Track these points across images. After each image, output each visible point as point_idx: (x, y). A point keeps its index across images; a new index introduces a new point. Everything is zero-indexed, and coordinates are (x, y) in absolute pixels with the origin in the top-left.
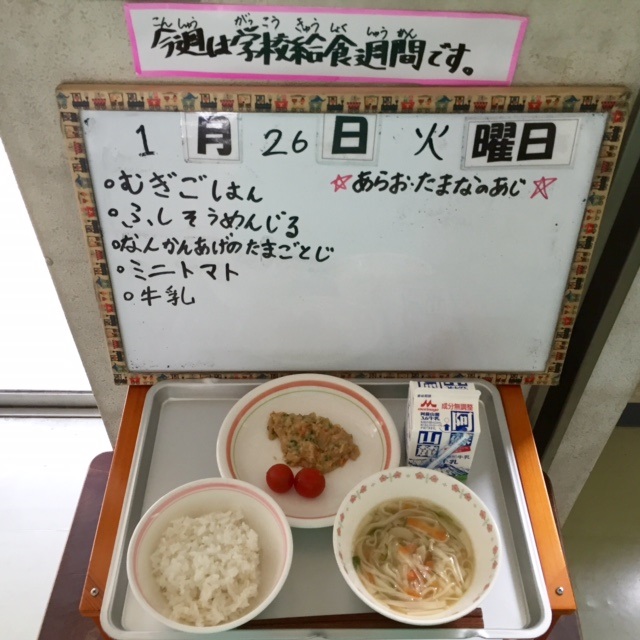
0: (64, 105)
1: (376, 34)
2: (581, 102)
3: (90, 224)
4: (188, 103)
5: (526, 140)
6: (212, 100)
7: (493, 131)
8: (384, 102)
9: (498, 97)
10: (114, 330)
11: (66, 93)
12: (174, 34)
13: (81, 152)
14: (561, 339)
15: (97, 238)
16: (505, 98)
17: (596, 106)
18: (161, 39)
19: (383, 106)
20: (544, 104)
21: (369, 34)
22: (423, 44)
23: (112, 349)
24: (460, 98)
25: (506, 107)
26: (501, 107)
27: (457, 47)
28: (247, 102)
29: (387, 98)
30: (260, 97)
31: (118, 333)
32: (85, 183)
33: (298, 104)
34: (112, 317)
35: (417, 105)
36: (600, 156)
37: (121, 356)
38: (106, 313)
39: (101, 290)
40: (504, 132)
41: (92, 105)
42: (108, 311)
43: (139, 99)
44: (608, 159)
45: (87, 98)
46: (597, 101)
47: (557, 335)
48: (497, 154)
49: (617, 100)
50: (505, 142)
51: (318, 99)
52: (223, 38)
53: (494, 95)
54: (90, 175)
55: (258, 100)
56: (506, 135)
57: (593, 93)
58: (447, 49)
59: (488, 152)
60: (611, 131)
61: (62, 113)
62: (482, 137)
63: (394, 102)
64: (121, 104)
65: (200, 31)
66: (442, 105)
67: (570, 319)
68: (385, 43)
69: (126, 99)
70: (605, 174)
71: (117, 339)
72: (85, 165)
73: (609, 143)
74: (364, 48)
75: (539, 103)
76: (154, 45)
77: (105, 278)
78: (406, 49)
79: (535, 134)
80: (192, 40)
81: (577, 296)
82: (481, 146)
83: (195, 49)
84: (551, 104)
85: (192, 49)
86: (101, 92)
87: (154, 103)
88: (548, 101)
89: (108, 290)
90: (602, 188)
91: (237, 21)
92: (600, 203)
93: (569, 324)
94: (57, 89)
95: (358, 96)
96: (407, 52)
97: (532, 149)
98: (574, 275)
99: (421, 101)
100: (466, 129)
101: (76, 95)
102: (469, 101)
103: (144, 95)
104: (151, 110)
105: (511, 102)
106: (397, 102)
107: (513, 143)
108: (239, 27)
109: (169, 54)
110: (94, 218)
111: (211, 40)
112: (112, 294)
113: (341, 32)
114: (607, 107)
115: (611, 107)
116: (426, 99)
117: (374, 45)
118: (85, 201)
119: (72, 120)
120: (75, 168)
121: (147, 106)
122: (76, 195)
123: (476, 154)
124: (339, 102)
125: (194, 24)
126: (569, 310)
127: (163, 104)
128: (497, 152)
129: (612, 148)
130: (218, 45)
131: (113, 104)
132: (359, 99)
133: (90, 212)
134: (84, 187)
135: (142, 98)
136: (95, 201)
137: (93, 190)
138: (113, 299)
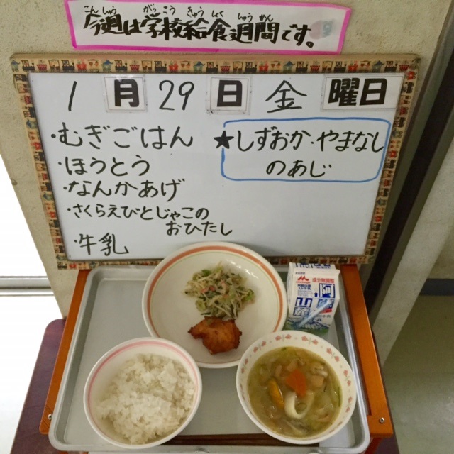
0: (17, 69)
1: (244, 18)
2: (385, 66)
3: (37, 154)
4: (107, 67)
6: (124, 65)
8: (247, 66)
9: (327, 62)
10: (57, 231)
11: (18, 60)
12: (100, 18)
13: (30, 103)
14: (374, 232)
15: (43, 165)
16: (332, 62)
17: (396, 68)
18: (91, 22)
19: (246, 68)
20: (359, 67)
21: (239, 19)
22: (278, 25)
23: (56, 244)
24: (300, 63)
25: (333, 69)
26: (330, 69)
27: (302, 27)
28: (149, 66)
29: (249, 63)
30: (158, 63)
31: (60, 232)
32: (33, 125)
33: (185, 68)
34: (55, 221)
35: (270, 68)
36: (399, 103)
37: (62, 249)
38: (51, 218)
39: (47, 202)
41: (37, 68)
42: (53, 217)
43: (71, 64)
44: (405, 106)
45: (33, 64)
46: (396, 65)
47: (372, 229)
49: (410, 64)
51: (199, 64)
52: (135, 21)
53: (325, 60)
54: (37, 120)
55: (156, 65)
57: (394, 59)
58: (295, 28)
60: (406, 85)
61: (15, 75)
63: (254, 66)
64: (58, 68)
65: (119, 16)
66: (288, 68)
67: (380, 217)
68: (251, 25)
69: (61, 65)
70: (402, 116)
71: (59, 237)
72: (32, 112)
73: (405, 94)
74: (236, 28)
75: (356, 66)
76: (86, 26)
77: (49, 193)
78: (266, 29)
80: (112, 23)
81: (384, 201)
83: (115, 29)
84: (365, 67)
85: (114, 29)
86: (43, 60)
87: (82, 67)
88: (362, 65)
89: (52, 202)
90: (401, 125)
91: (144, 9)
92: (399, 136)
93: (380, 221)
94: (11, 58)
95: (228, 61)
96: (267, 31)
98: (383, 187)
99: (273, 65)
101: (25, 62)
102: (307, 65)
103: (75, 62)
104: (80, 72)
105: (337, 65)
106: (256, 65)
108: (147, 14)
109: (97, 33)
110: (40, 150)
111: (126, 23)
112: (55, 204)
113: (220, 17)
114: (403, 69)
115: (406, 69)
116: (276, 64)
117: (243, 26)
118: (33, 138)
119: (23, 80)
120: (25, 114)
121: (76, 69)
122: (27, 133)
124: (215, 66)
125: (114, 11)
126: (379, 211)
127: (88, 67)
129: (407, 97)
130: (131, 26)
131: (52, 68)
132: (229, 64)
133: (38, 146)
134: (33, 128)
135: (73, 64)
136: (40, 138)
137: (39, 130)
138: (56, 208)
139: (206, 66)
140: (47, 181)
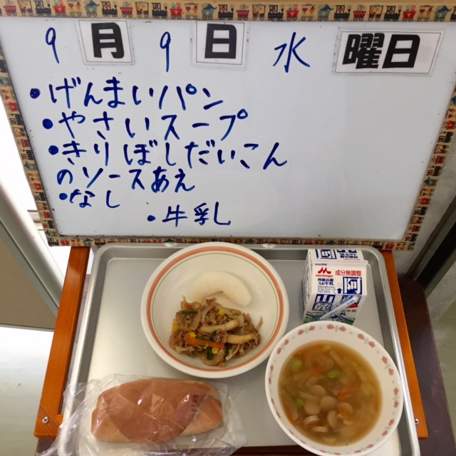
3: (14, 117)
4: (91, 10)
5: (392, 50)
7: (363, 40)
10: (44, 204)
14: (418, 215)
15: (21, 129)
23: (44, 219)
26: (378, 16)
28: (145, 9)
30: (156, 5)
31: (47, 206)
32: (5, 82)
33: (191, 12)
34: (40, 193)
37: (52, 224)
38: (35, 190)
39: (30, 172)
40: (373, 42)
41: (4, 11)
42: (38, 189)
43: (46, 6)
47: (415, 212)
48: (365, 62)
50: (374, 51)
51: (210, 7)
54: (9, 75)
55: (154, 8)
56: (375, 45)
59: (357, 59)
62: (353, 46)
63: (280, 10)
64: (30, 11)
69: (34, 7)
71: (47, 211)
72: (4, 66)
75: (413, 12)
77: (31, 162)
79: (401, 44)
82: (351, 53)
84: (424, 14)
87: (60, 9)
89: (35, 172)
95: (247, 4)
97: (397, 58)
99: (305, 10)
100: (339, 39)
103: (51, 3)
104: (58, 16)
107: (380, 52)
110: (17, 112)
112: (39, 175)
118: (7, 98)
121: (53, 12)
123: (346, 61)
124: (229, 10)
127: (68, 10)
128: (365, 60)
131: (23, 10)
132: (248, 7)
133: (13, 107)
134: (5, 86)
135: (49, 5)
136: (16, 98)
137: (13, 87)
138: (40, 179)
139: (217, 10)
140: (28, 148)
